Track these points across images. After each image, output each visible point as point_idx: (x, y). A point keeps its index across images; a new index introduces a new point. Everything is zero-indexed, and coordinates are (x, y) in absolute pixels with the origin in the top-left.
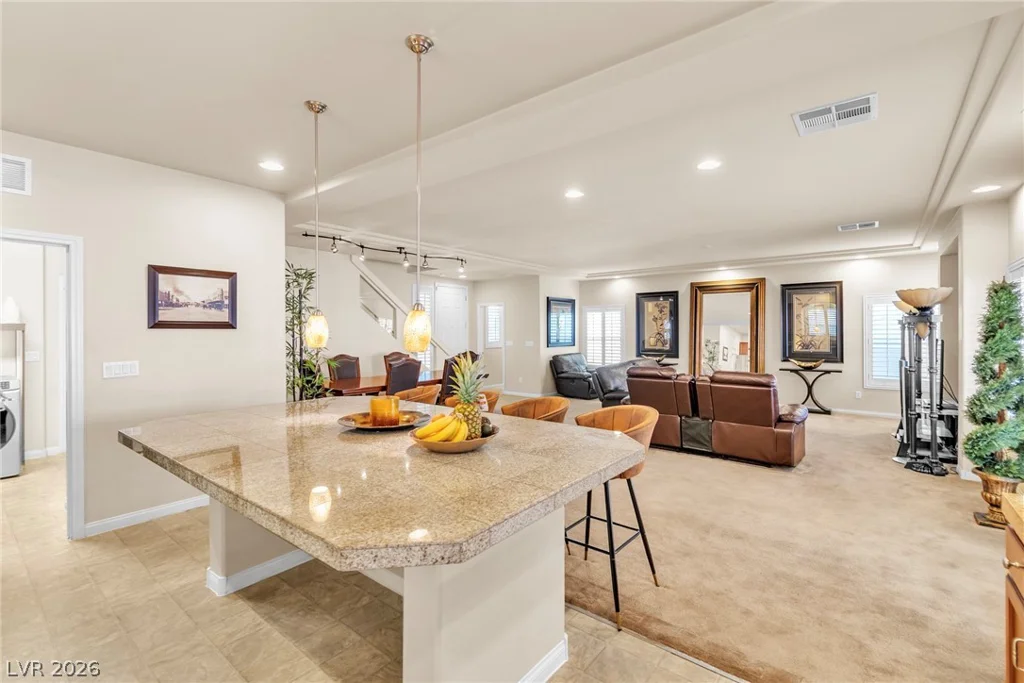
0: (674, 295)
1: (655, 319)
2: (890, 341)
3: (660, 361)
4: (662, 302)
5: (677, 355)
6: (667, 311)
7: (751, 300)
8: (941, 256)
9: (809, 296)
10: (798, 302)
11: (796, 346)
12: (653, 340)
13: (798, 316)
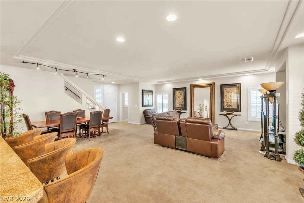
1: (179, 97)
2: (257, 104)
3: (180, 111)
4: (181, 91)
5: (186, 109)
6: (183, 94)
7: (210, 90)
8: (277, 72)
9: (229, 89)
10: (226, 91)
11: (225, 106)
12: (178, 104)
13: (226, 95)
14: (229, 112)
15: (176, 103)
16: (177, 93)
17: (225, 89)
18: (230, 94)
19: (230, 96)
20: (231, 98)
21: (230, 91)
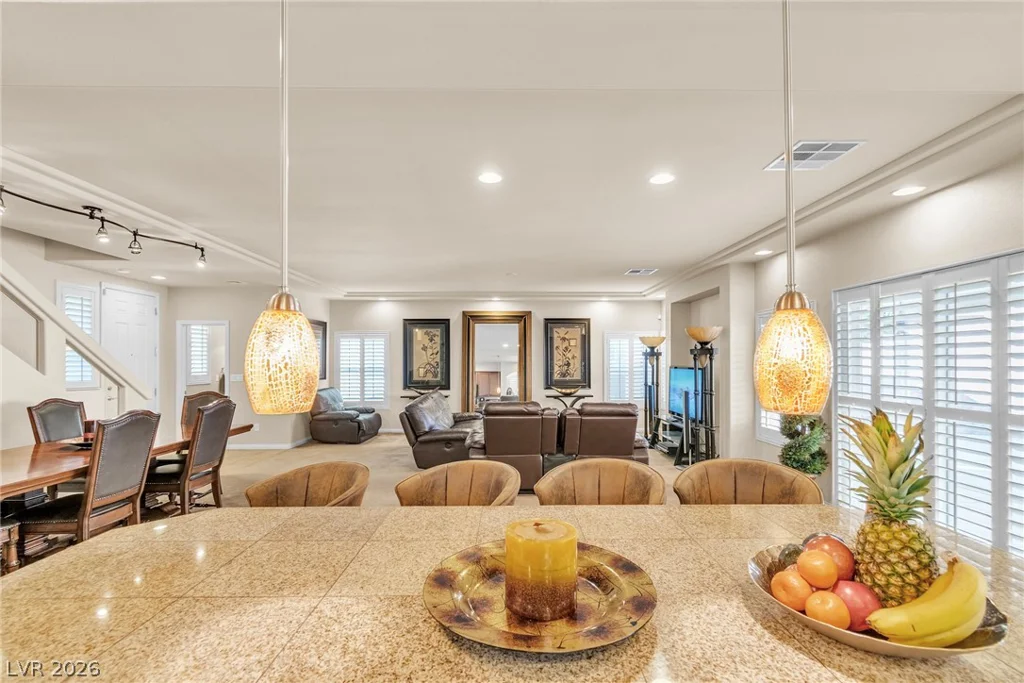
0: (445, 323)
1: (425, 348)
2: (621, 369)
4: (432, 330)
5: (447, 387)
6: (438, 340)
7: (520, 329)
8: (672, 304)
9: (566, 330)
10: (558, 335)
11: (556, 375)
12: (422, 371)
13: (557, 347)
14: (568, 391)
15: (415, 368)
16: (419, 334)
17: (555, 330)
18: (566, 344)
19: (566, 348)
20: (569, 355)
21: (566, 336)
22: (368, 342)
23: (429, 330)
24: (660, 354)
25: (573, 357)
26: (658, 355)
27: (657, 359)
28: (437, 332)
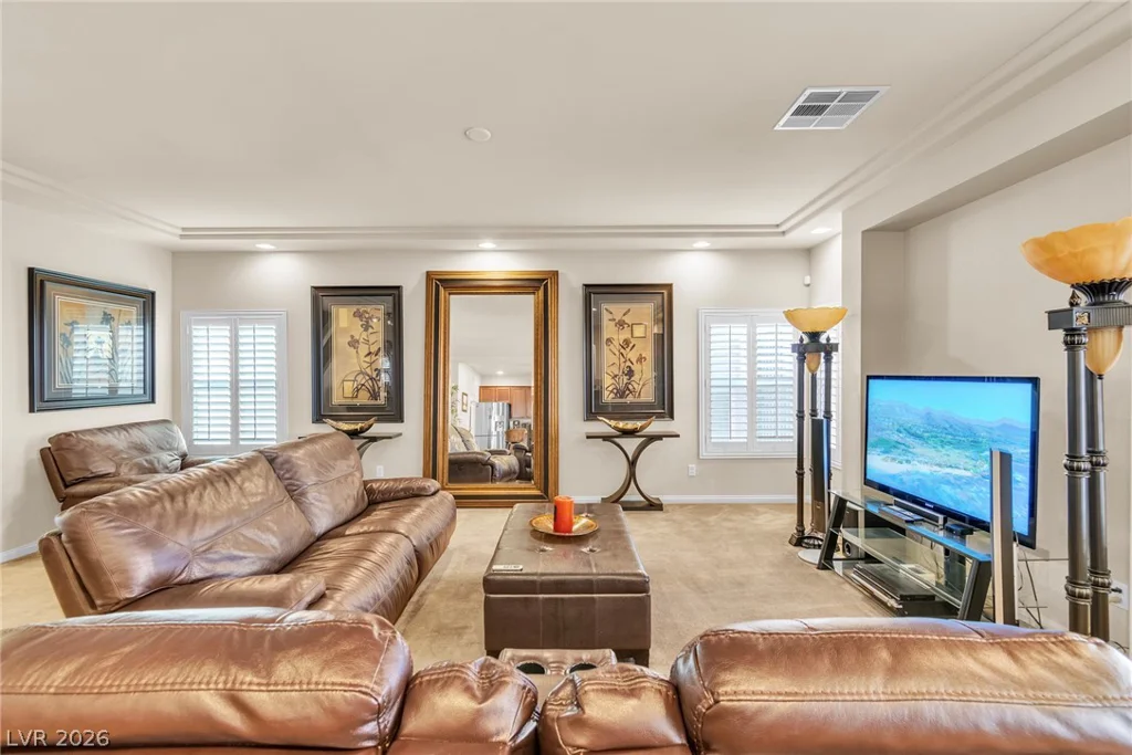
0: (394, 293)
1: (354, 343)
2: (733, 383)
3: (363, 430)
4: (369, 308)
5: (398, 416)
6: (378, 325)
7: (536, 307)
8: (863, 232)
9: (625, 307)
10: (611, 317)
11: (606, 393)
12: (349, 387)
13: (608, 340)
14: (630, 425)
15: (336, 383)
16: (343, 316)
17: (604, 306)
18: (625, 334)
19: (627, 342)
20: (633, 355)
21: (627, 319)
22: (245, 332)
23: (362, 309)
24: (835, 347)
25: (640, 359)
26: (829, 349)
27: (828, 360)
28: (377, 312)
